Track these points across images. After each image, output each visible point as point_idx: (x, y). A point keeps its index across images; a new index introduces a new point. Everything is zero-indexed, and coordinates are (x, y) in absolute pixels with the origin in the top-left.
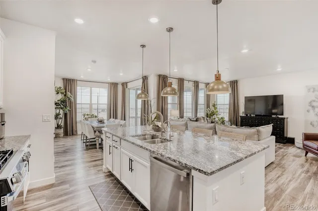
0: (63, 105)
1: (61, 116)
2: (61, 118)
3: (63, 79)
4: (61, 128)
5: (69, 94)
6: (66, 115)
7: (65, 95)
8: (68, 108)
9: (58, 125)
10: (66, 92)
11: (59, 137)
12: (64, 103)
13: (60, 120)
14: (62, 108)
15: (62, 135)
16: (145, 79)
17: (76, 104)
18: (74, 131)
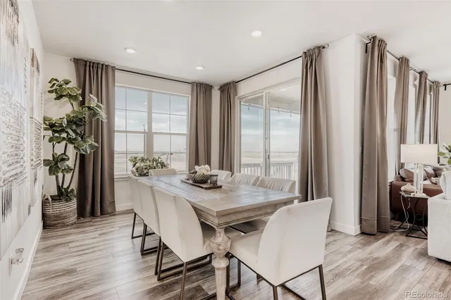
0: (74, 131)
1: (70, 163)
2: (68, 170)
3: (77, 61)
4: (68, 200)
5: (93, 101)
6: (82, 159)
7: (82, 103)
8: (91, 141)
9: (59, 188)
10: (83, 95)
11: (64, 225)
12: (78, 126)
13: (68, 176)
14: (71, 141)
15: (73, 218)
16: (313, 60)
17: (111, 132)
18: (107, 203)
